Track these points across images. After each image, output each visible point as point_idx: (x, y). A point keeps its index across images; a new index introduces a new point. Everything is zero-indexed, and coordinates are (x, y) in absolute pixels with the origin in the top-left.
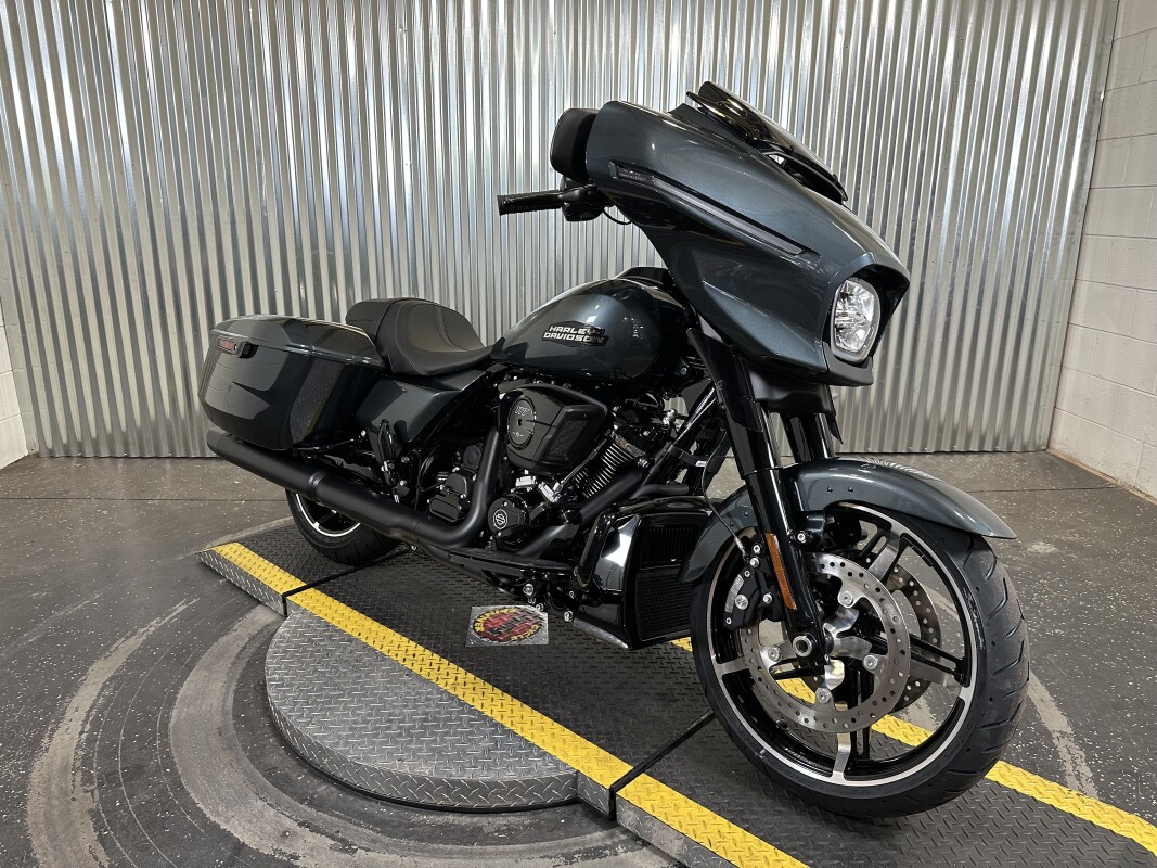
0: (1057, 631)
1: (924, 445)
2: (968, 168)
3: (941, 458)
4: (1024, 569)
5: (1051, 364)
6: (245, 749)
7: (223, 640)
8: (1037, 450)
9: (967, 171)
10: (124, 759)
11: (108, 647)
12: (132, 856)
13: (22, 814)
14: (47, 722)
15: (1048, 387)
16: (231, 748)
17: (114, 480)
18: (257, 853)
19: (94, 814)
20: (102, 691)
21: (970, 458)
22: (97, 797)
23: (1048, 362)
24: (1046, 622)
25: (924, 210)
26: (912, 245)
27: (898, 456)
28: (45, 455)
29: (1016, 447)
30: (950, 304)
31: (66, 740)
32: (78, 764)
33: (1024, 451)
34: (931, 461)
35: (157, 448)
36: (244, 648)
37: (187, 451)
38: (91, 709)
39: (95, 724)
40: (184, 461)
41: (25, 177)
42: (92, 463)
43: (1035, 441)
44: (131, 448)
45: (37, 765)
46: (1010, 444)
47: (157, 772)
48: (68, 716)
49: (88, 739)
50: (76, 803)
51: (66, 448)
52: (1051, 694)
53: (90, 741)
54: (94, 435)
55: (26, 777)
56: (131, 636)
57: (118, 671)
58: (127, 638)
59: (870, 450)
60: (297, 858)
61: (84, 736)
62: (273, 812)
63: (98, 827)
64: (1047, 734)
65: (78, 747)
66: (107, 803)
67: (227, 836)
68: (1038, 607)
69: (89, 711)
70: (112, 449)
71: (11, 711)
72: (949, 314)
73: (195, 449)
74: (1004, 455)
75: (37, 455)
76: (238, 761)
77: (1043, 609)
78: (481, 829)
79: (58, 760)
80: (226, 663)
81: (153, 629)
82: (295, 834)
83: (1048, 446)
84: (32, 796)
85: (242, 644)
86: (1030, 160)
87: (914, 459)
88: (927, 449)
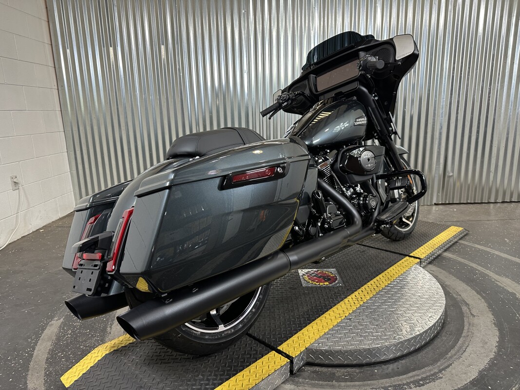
1: (496, 199)
3: (506, 205)
9: (516, 63)
25: (494, 83)
26: (488, 100)
27: (484, 204)
30: (509, 128)
34: (501, 206)
41: (77, 85)
59: (469, 201)
72: (508, 133)
78: (334, 374)
87: (492, 205)
88: (498, 201)
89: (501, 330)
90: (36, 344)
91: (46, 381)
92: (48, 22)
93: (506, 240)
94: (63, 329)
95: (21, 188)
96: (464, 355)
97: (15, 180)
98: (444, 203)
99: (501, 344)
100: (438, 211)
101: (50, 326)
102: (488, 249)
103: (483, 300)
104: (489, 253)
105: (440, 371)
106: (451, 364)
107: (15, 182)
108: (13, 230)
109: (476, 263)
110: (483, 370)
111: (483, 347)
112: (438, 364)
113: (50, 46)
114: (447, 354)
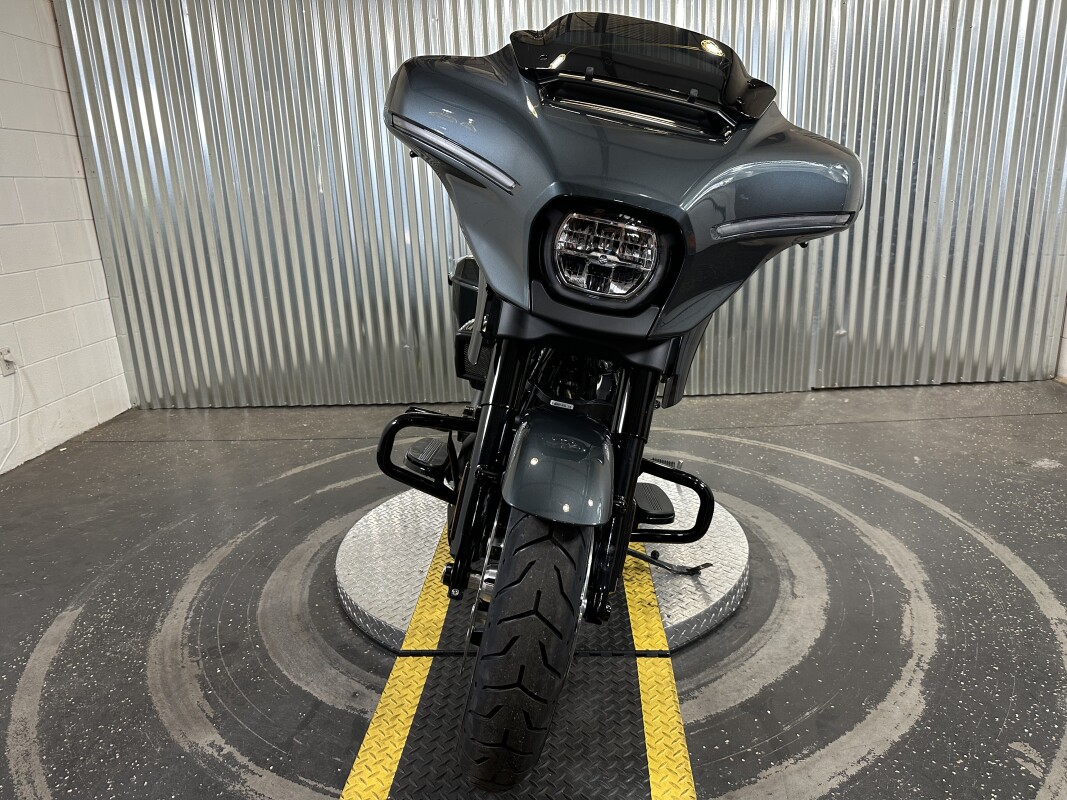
0: (1059, 535)
1: (931, 378)
2: (967, 111)
3: (947, 389)
4: (1028, 482)
5: (1057, 295)
6: (319, 630)
7: (300, 547)
8: (1045, 379)
9: (966, 113)
10: (221, 637)
11: (204, 555)
12: (232, 709)
13: (144, 677)
14: (158, 609)
15: (1054, 317)
16: (307, 630)
17: (203, 426)
18: (333, 708)
19: (200, 678)
20: (201, 587)
21: (977, 388)
22: (201, 666)
23: (1053, 293)
24: (1048, 526)
25: (924, 154)
26: (913, 187)
27: (906, 389)
28: (145, 407)
29: (1023, 377)
30: (953, 241)
31: (175, 622)
32: (185, 641)
33: (1032, 380)
34: (937, 392)
35: (237, 399)
36: (316, 554)
37: (262, 401)
38: (193, 600)
39: (197, 612)
40: (260, 409)
41: (122, 170)
42: (183, 413)
43: (1042, 371)
44: (215, 399)
45: (153, 641)
46: (1017, 375)
47: (249, 647)
48: (175, 605)
49: (192, 624)
50: (185, 670)
51: (162, 402)
52: (1051, 588)
53: (194, 624)
54: (184, 391)
55: (144, 650)
56: (222, 545)
57: (213, 571)
58: (219, 547)
59: (879, 384)
60: (366, 713)
61: (189, 620)
62: (344, 678)
63: (204, 687)
64: (1046, 621)
65: (185, 628)
66: (210, 670)
67: (307, 695)
68: (1041, 514)
69: (191, 603)
70: (199, 401)
71: (130, 602)
72: (952, 251)
73: (269, 400)
74: (1011, 385)
75: (139, 408)
76: (314, 639)
77: (1045, 516)
79: (169, 638)
80: (302, 565)
81: (239, 540)
82: (363, 694)
83: (1056, 375)
84: (149, 665)
85: (314, 550)
86: (1029, 99)
87: (921, 390)
88: (934, 382)
89: (829, 621)
90: (32, 649)
91: (42, 708)
92: (60, 47)
93: (916, 458)
94: (81, 624)
95: (19, 371)
96: (750, 660)
97: (7, 357)
98: (829, 386)
99: (820, 643)
100: (814, 402)
101: (59, 619)
102: (874, 477)
103: (823, 569)
104: (873, 483)
105: (698, 687)
106: (721, 677)
107: (7, 361)
108: (7, 450)
109: (841, 503)
110: (771, 685)
111: (787, 648)
112: (700, 676)
113: (66, 95)
114: (722, 660)
